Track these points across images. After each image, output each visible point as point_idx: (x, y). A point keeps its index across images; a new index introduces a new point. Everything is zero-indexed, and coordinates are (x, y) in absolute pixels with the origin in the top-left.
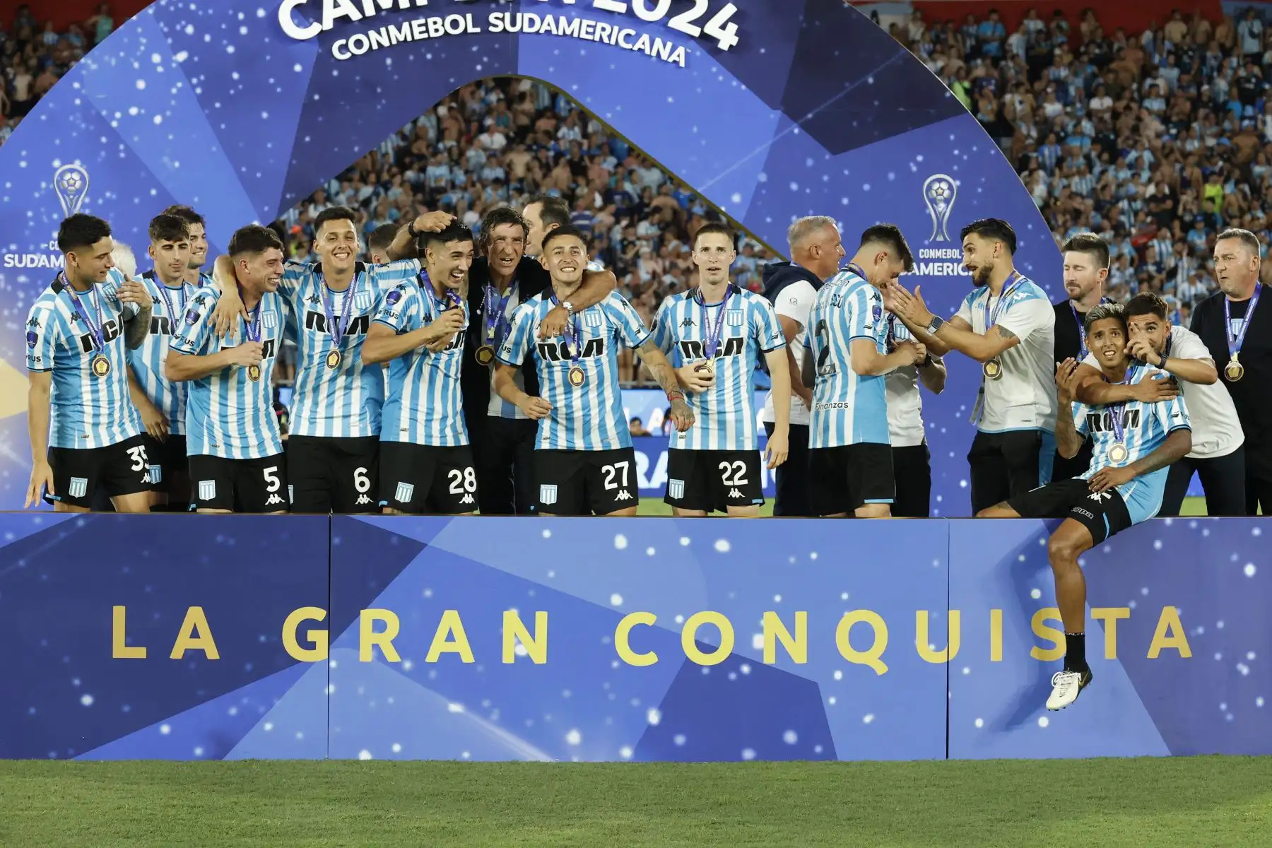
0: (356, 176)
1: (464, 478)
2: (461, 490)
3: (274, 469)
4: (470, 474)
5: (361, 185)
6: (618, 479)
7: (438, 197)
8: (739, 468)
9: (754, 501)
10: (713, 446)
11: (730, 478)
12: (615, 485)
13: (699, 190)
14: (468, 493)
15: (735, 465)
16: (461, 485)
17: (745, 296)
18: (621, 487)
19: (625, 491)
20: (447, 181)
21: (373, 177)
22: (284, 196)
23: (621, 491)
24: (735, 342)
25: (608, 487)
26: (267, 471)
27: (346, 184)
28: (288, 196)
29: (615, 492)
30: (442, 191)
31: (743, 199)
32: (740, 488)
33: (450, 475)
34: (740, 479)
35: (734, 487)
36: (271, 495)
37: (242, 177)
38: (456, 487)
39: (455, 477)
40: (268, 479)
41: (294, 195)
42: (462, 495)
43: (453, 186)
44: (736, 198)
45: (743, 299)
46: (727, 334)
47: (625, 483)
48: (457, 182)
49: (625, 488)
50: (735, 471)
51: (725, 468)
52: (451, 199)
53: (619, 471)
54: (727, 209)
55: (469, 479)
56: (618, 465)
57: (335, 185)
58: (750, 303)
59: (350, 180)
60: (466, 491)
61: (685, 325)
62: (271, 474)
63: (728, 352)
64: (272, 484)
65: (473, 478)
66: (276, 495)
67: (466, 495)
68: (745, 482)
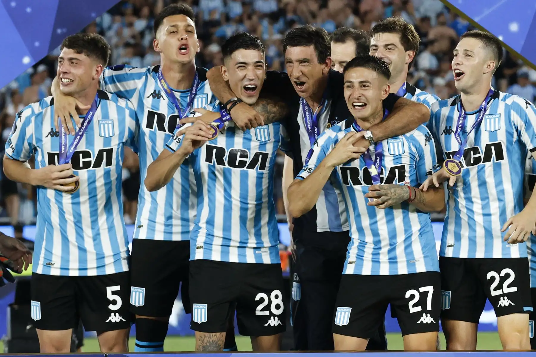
0: (129, 9)
1: (270, 302)
2: (267, 313)
3: (117, 288)
4: (277, 297)
5: (133, 19)
6: (422, 302)
7: (213, 30)
8: (508, 276)
9: (526, 309)
10: (480, 254)
11: (499, 287)
12: (419, 309)
13: (476, 20)
14: (275, 316)
15: (503, 273)
16: (268, 308)
17: (502, 100)
18: (425, 310)
19: (429, 315)
20: (222, 14)
21: (145, 11)
22: (54, 31)
23: (424, 315)
24: (493, 148)
25: (412, 310)
26: (109, 290)
27: (118, 18)
28: (59, 31)
29: (419, 315)
30: (216, 24)
31: (521, 28)
32: (509, 296)
33: (257, 298)
34: (509, 286)
35: (503, 295)
36: (113, 314)
37: (10, 11)
38: (262, 310)
39: (262, 300)
40: (111, 297)
41: (65, 30)
42: (267, 318)
43: (228, 19)
44: (514, 27)
45: (500, 101)
46: (485, 140)
47: (429, 307)
48: (232, 15)
49: (429, 312)
50: (503, 279)
51: (493, 279)
52: (225, 32)
53: (424, 296)
54: (504, 38)
55: (275, 302)
56: (422, 289)
57: (107, 19)
58: (506, 104)
59: (122, 14)
60: (271, 314)
61: (446, 134)
62: (114, 293)
63: (487, 158)
64: (114, 302)
65: (279, 301)
66: (117, 314)
67: (272, 318)
68: (514, 289)
